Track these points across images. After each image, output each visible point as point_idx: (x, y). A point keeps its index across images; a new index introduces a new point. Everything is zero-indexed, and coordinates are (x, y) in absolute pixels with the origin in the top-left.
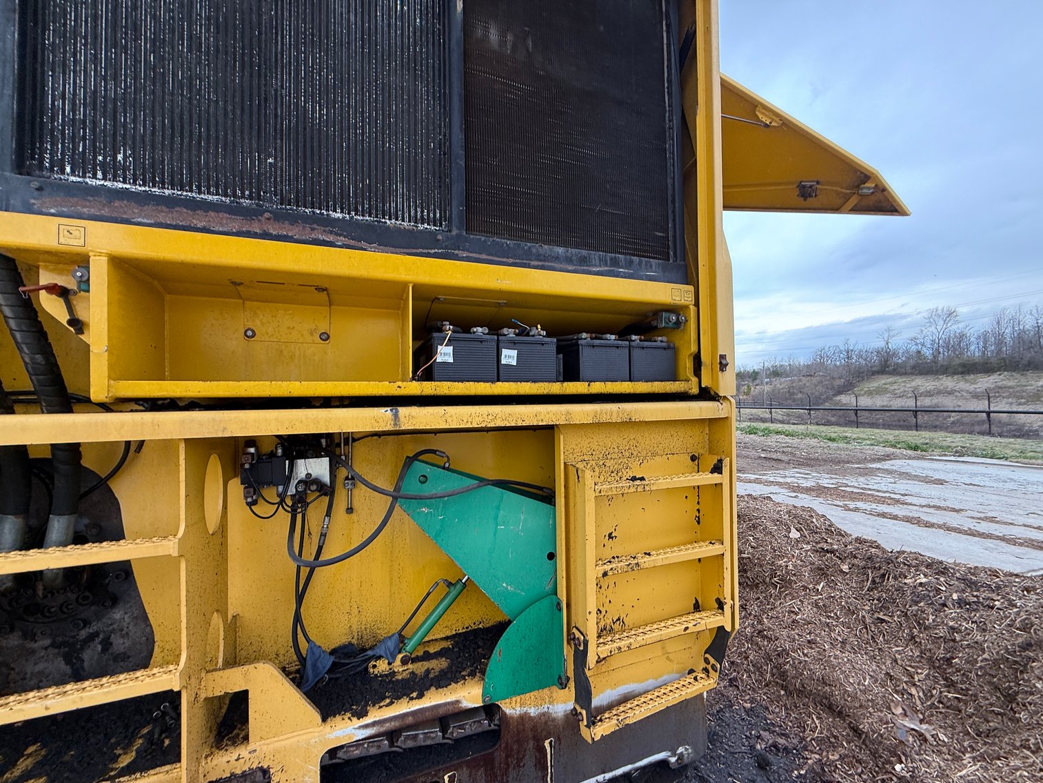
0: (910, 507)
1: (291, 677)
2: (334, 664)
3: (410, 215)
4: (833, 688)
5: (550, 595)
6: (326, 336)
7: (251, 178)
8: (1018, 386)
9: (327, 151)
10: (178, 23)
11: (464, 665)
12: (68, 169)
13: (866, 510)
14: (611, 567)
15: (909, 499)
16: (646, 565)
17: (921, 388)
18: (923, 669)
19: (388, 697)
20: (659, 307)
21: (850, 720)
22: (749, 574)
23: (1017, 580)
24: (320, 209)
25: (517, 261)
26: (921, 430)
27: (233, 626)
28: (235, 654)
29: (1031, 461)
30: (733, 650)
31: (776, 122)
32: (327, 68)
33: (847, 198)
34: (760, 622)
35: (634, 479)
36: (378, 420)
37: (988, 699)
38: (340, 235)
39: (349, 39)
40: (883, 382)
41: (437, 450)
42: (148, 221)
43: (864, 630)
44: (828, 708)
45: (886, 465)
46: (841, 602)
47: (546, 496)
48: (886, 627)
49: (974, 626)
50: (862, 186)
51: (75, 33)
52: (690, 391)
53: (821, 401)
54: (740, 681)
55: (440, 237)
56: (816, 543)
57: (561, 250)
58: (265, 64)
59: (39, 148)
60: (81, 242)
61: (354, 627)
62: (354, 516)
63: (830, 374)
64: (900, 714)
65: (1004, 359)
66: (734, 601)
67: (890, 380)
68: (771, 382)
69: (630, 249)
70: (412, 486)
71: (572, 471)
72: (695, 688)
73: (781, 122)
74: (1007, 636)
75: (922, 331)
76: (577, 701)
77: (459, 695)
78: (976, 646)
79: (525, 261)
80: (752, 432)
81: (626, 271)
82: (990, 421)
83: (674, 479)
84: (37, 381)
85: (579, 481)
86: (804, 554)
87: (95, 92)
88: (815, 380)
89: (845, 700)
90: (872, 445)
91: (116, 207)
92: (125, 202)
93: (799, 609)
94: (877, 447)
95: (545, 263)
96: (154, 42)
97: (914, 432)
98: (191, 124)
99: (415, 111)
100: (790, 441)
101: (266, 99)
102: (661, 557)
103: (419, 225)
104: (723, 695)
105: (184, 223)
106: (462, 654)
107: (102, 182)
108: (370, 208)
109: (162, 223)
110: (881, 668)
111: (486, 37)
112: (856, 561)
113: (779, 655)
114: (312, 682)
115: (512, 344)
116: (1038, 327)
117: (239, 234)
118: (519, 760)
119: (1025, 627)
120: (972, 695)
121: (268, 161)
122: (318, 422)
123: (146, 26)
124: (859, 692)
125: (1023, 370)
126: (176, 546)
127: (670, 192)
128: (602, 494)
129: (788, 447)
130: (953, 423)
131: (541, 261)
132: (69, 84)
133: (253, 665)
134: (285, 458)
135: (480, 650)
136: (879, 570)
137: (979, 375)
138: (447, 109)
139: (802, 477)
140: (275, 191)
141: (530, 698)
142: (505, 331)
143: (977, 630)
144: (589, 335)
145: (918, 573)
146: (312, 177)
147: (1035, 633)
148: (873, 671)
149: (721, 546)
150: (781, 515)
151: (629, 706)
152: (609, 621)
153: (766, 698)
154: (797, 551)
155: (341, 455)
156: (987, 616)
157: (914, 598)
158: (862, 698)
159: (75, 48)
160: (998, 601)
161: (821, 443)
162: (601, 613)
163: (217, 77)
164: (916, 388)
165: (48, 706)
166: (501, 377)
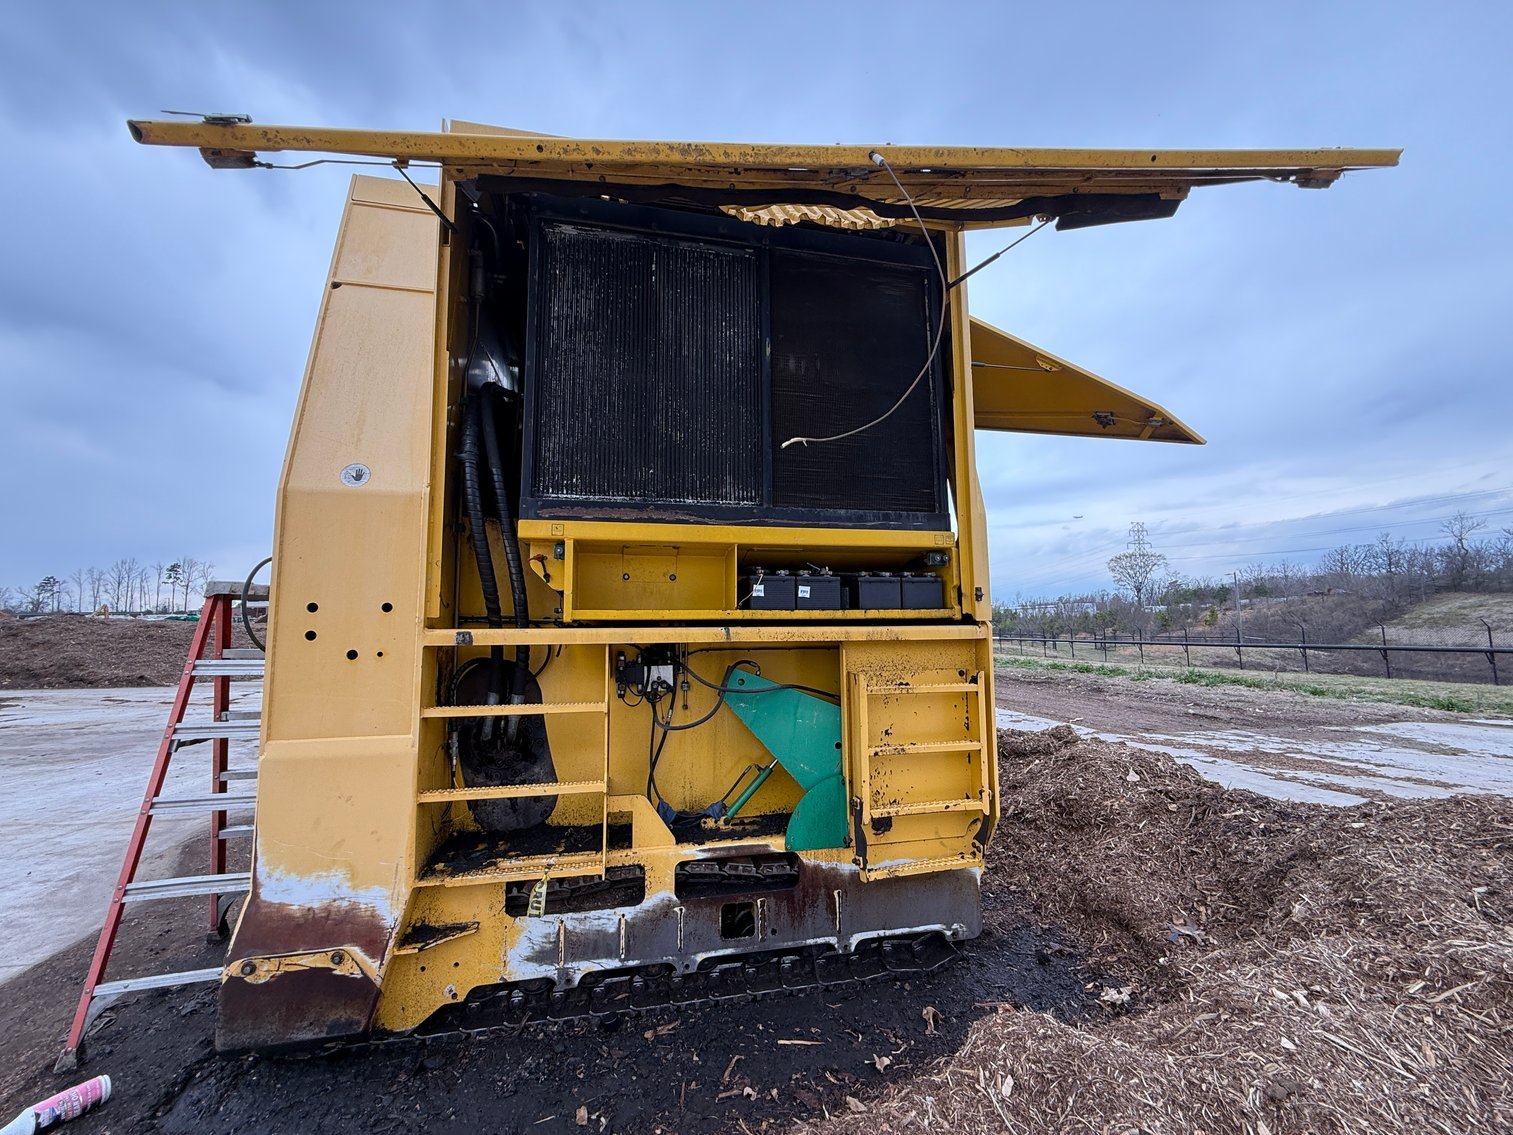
2: (677, 815)
3: (734, 496)
4: (1125, 904)
5: (838, 774)
6: (674, 577)
7: (641, 483)
9: (684, 461)
10: (604, 397)
11: (770, 829)
12: (551, 490)
14: (881, 750)
16: (910, 751)
20: (925, 550)
21: (1134, 930)
24: (680, 498)
25: (809, 522)
31: (1055, 367)
33: (1142, 428)
35: (900, 684)
38: (692, 515)
40: (1457, 604)
41: (752, 661)
42: (591, 517)
43: (1176, 863)
44: (1117, 923)
46: (1158, 838)
50: (1151, 418)
51: (555, 413)
52: (955, 617)
53: (1343, 635)
54: (1044, 909)
55: (755, 511)
57: (843, 512)
58: (649, 412)
59: (539, 480)
60: (558, 533)
61: (687, 799)
62: (688, 712)
63: (1357, 593)
64: (1181, 924)
66: (993, 791)
67: (1470, 601)
68: (1251, 604)
69: (900, 505)
70: (733, 684)
71: (852, 678)
73: (1061, 367)
77: (768, 843)
79: (816, 521)
80: (1192, 679)
85: (856, 684)
86: (1137, 795)
87: (563, 445)
89: (1133, 914)
90: (1380, 701)
91: (575, 510)
92: (579, 507)
93: (1116, 846)
94: (1385, 705)
95: (831, 523)
96: (592, 411)
98: (609, 455)
100: (1247, 693)
101: (649, 434)
102: (923, 746)
103: (742, 503)
105: (608, 517)
106: (768, 824)
107: (566, 496)
108: (710, 494)
109: (597, 518)
111: (786, 366)
112: (1185, 801)
113: (1083, 883)
115: (806, 583)
117: (636, 521)
118: (814, 902)
121: (650, 471)
123: (588, 402)
124: (1146, 908)
128: (873, 694)
129: (1239, 700)
132: (552, 443)
133: (632, 796)
134: (644, 665)
136: (1202, 806)
140: (654, 490)
141: (822, 853)
142: (801, 572)
144: (868, 573)
145: (1239, 807)
146: (675, 478)
149: (978, 743)
150: (1121, 757)
153: (1065, 921)
154: (1130, 793)
157: (1226, 829)
158: (1148, 912)
159: (555, 422)
161: (1298, 697)
166: (799, 606)
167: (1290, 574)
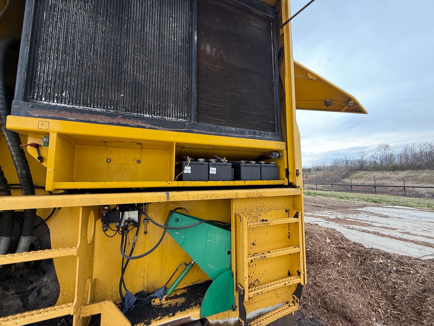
0: (375, 227)
1: (118, 306)
2: (137, 300)
3: (175, 115)
4: (347, 309)
5: (229, 269)
6: (139, 161)
7: (114, 102)
8: (415, 176)
9: (144, 92)
10: (90, 45)
11: (192, 301)
12: (43, 99)
13: (357, 229)
14: (254, 258)
15: (374, 224)
16: (268, 257)
17: (377, 176)
18: (383, 300)
19: (160, 316)
20: (272, 150)
21: (354, 323)
22: (310, 258)
23: (419, 261)
24: (140, 113)
25: (216, 133)
26: (378, 194)
27: (94, 283)
28: (94, 296)
29: (422, 208)
30: (304, 292)
31: (315, 78)
32: (145, 61)
33: (343, 106)
34: (315, 279)
35: (263, 220)
36: (161, 197)
37: (410, 314)
38: (148, 124)
39: (154, 50)
40: (361, 174)
41: (182, 208)
42: (73, 119)
43: (358, 283)
44: (345, 318)
45: (364, 209)
46: (348, 270)
47: (227, 226)
48: (367, 282)
49: (403, 282)
50: (349, 102)
51: (50, 48)
52: (285, 184)
53: (337, 181)
54: (307, 305)
55: (187, 124)
56: (337, 244)
57: (233, 129)
58: (122, 60)
59: (33, 91)
60: (47, 128)
61: (145, 284)
62: (147, 235)
63: (340, 170)
64: (375, 321)
65: (409, 165)
66: (304, 272)
67: (364, 173)
68: (316, 173)
69: (260, 128)
70: (172, 223)
71: (238, 217)
72: (289, 310)
73: (317, 78)
74: (416, 286)
75: (376, 153)
76: (240, 317)
77: (190, 315)
78: (404, 290)
79: (220, 133)
80: (309, 194)
81: (259, 136)
82: (405, 190)
83: (279, 221)
84: (22, 181)
85: (241, 222)
86: (332, 249)
87: (56, 70)
88: (334, 172)
89: (352, 314)
90: (358, 200)
91: (61, 114)
92: (65, 112)
93: (331, 274)
94: (360, 201)
95: (228, 134)
96: (80, 52)
97: (375, 195)
98: (92, 82)
99: (178, 76)
100: (325, 198)
101: (121, 73)
102: (274, 253)
103: (179, 119)
104: (300, 312)
105: (87, 120)
106: (191, 296)
107: (56, 104)
108: (160, 113)
109: (79, 120)
110: (366, 300)
111: (205, 49)
112: (353, 253)
113: (323, 294)
114: (127, 308)
115: (214, 166)
116: (421, 152)
117: (109, 124)
119: (423, 282)
120: (404, 312)
121: (121, 95)
122: (137, 199)
123: (77, 46)
124: (357, 311)
125: (417, 170)
126: (76, 251)
127: (275, 106)
128: (250, 227)
129: (324, 201)
130: (390, 191)
131: (226, 133)
132: (47, 67)
133: (103, 302)
134: (120, 211)
135: (199, 294)
136: (363, 256)
137: (399, 171)
138: (190, 75)
139: (330, 214)
140: (123, 107)
141: (220, 315)
142: (211, 160)
143: (404, 284)
144: (244, 161)
145: (379, 258)
146: (138, 102)
147: (427, 285)
148: (363, 301)
149: (299, 248)
150: (322, 232)
151: (262, 318)
152: (253, 281)
153: (318, 313)
154: (329, 248)
155: (143, 209)
156: (408, 277)
157: (378, 269)
158: (359, 313)
159: (50, 54)
160: (412, 270)
161: (337, 199)
162: (250, 277)
163: (103, 64)
164: (375, 176)
165: (17, 323)
166: (210, 179)
167: (324, 165)
